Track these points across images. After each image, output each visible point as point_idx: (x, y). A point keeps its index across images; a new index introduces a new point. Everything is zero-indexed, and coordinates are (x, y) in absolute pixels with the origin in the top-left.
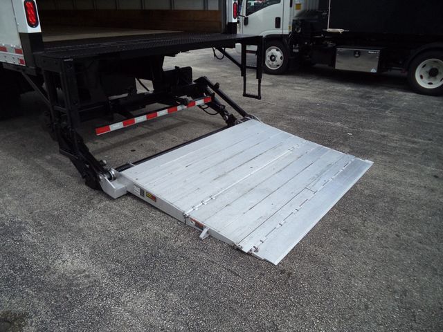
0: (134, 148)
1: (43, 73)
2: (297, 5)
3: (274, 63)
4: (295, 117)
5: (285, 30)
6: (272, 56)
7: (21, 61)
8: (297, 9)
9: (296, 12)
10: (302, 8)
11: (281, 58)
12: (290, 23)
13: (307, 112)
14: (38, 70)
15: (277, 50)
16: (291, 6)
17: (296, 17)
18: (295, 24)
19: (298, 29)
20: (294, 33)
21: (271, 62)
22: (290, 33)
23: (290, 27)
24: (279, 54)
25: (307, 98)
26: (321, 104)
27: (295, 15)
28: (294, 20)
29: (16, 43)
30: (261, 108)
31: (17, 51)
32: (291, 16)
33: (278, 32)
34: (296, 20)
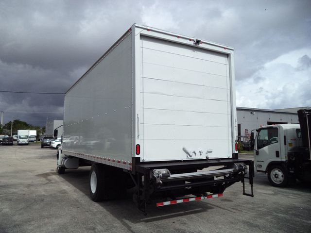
0: (175, 221)
1: (138, 174)
2: (289, 143)
3: (278, 179)
4: (280, 215)
5: (283, 158)
6: (276, 175)
7: (131, 168)
8: (289, 146)
9: (290, 148)
10: (294, 145)
11: (282, 176)
12: (286, 154)
13: (290, 212)
14: (136, 172)
15: (279, 171)
16: (285, 144)
17: (290, 150)
18: (289, 155)
19: (292, 158)
20: (289, 160)
21: (275, 179)
22: (286, 160)
23: (286, 157)
24: (280, 174)
25: (294, 204)
26: (304, 208)
27: (289, 149)
28: (288, 153)
29: (130, 161)
30: (260, 207)
31: (130, 164)
32: (286, 150)
33: (278, 159)
34: (291, 153)
